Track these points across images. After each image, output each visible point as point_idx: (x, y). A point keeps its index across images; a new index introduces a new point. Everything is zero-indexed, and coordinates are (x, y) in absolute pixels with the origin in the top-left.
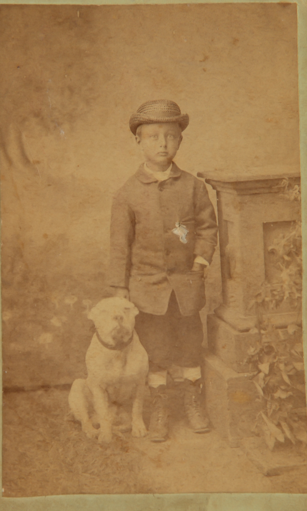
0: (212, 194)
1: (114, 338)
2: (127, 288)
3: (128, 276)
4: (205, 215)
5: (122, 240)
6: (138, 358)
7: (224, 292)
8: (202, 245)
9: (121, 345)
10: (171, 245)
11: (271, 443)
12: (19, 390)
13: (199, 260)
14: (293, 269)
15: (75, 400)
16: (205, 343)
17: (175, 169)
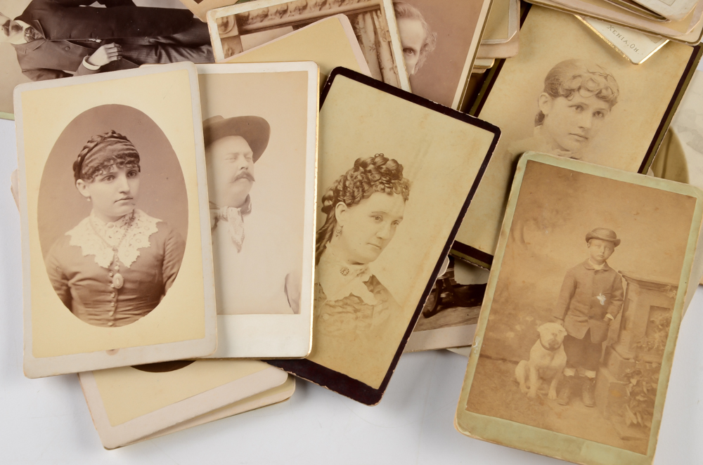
0: (624, 283)
1: (549, 344)
2: (563, 320)
3: (566, 314)
4: (618, 293)
5: (567, 295)
6: (561, 358)
7: (619, 336)
8: (612, 308)
9: (552, 348)
10: (594, 304)
11: (628, 422)
12: (488, 357)
13: (609, 316)
14: (663, 333)
15: (519, 371)
16: (601, 360)
17: (606, 265)
